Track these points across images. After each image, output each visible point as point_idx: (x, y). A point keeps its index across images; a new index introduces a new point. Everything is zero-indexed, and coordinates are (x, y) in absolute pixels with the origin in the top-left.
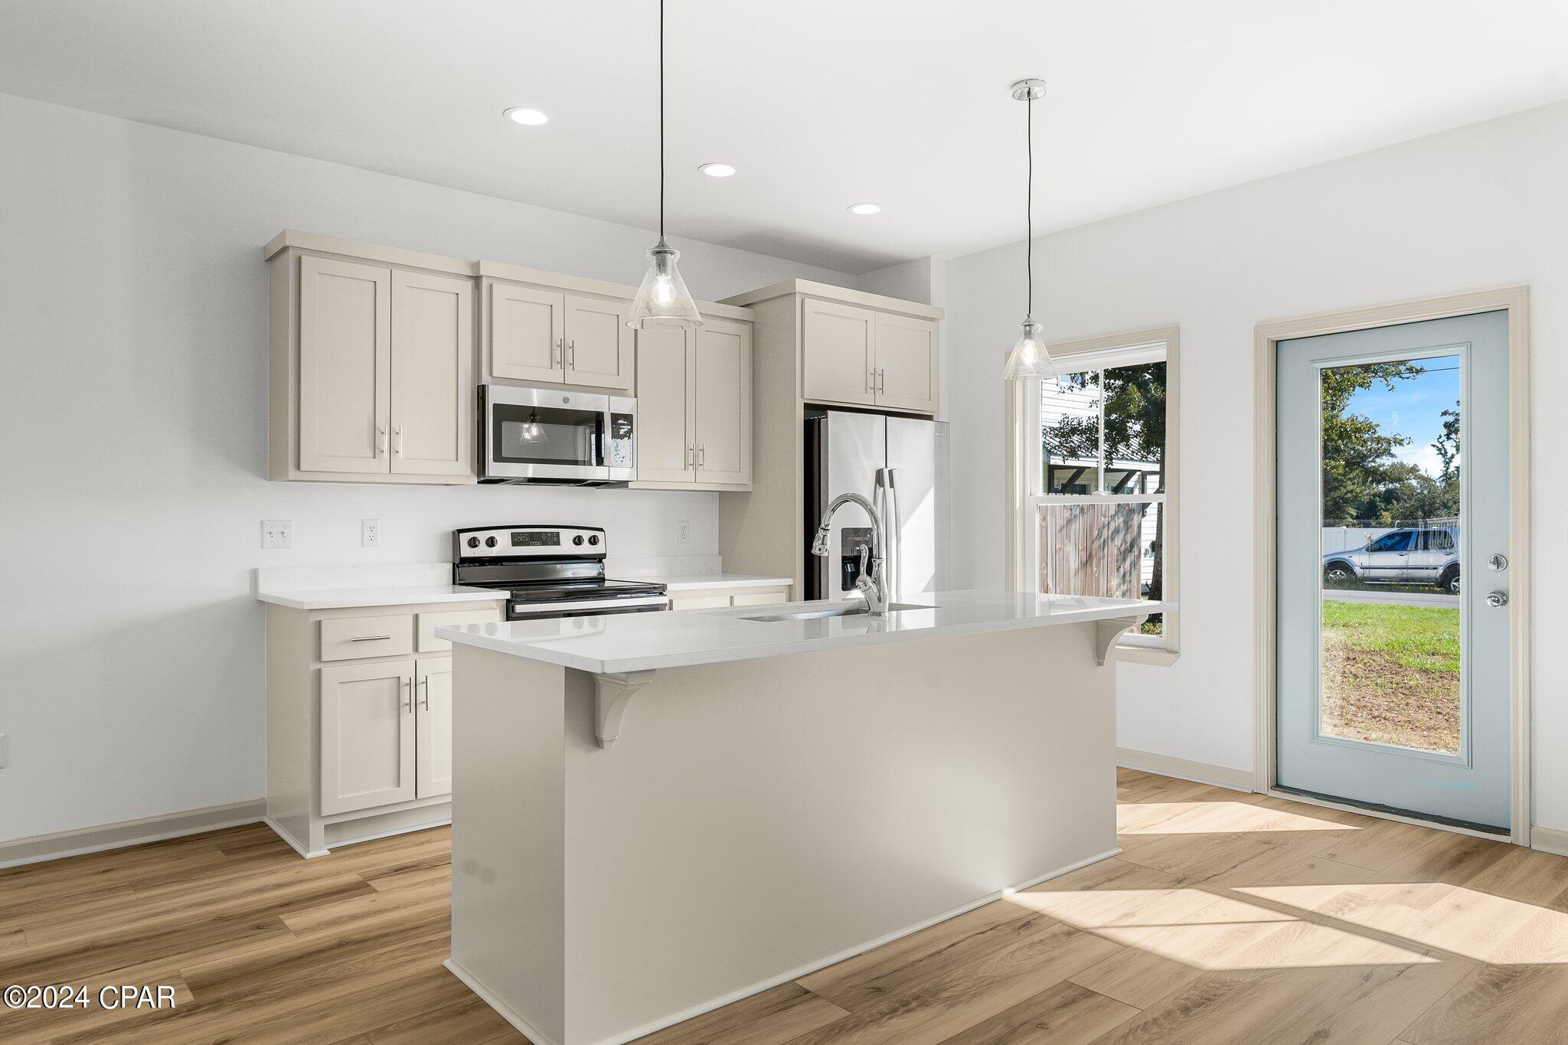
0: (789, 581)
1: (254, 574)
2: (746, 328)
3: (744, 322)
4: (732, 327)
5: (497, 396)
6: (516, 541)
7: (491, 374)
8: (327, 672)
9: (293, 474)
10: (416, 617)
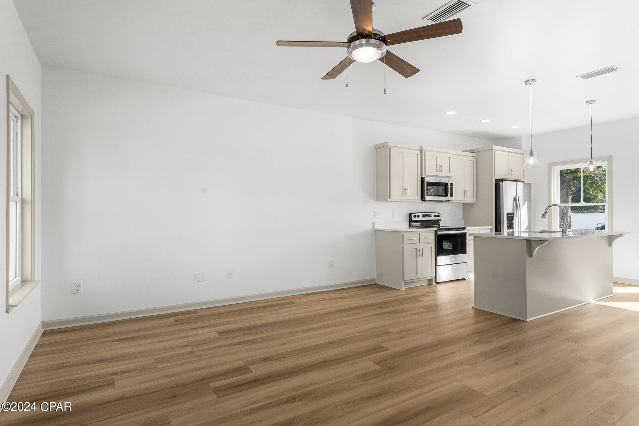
0: (491, 227)
1: (374, 224)
2: (475, 158)
3: (474, 157)
4: (471, 159)
5: (427, 180)
6: (423, 216)
7: (425, 174)
8: (406, 247)
9: (389, 200)
10: (420, 234)
